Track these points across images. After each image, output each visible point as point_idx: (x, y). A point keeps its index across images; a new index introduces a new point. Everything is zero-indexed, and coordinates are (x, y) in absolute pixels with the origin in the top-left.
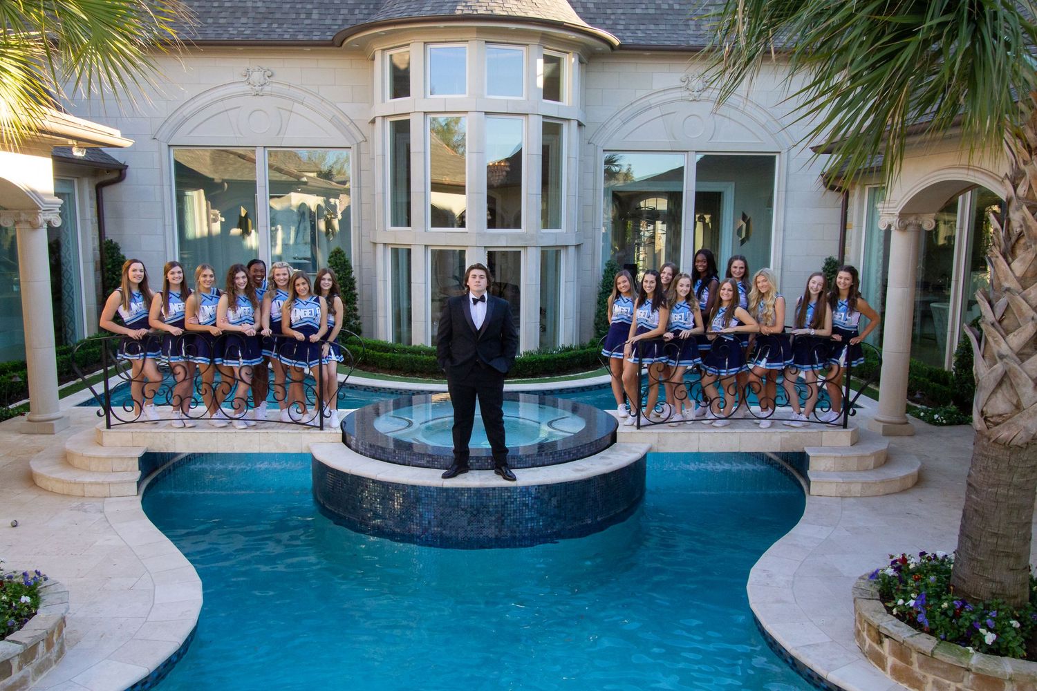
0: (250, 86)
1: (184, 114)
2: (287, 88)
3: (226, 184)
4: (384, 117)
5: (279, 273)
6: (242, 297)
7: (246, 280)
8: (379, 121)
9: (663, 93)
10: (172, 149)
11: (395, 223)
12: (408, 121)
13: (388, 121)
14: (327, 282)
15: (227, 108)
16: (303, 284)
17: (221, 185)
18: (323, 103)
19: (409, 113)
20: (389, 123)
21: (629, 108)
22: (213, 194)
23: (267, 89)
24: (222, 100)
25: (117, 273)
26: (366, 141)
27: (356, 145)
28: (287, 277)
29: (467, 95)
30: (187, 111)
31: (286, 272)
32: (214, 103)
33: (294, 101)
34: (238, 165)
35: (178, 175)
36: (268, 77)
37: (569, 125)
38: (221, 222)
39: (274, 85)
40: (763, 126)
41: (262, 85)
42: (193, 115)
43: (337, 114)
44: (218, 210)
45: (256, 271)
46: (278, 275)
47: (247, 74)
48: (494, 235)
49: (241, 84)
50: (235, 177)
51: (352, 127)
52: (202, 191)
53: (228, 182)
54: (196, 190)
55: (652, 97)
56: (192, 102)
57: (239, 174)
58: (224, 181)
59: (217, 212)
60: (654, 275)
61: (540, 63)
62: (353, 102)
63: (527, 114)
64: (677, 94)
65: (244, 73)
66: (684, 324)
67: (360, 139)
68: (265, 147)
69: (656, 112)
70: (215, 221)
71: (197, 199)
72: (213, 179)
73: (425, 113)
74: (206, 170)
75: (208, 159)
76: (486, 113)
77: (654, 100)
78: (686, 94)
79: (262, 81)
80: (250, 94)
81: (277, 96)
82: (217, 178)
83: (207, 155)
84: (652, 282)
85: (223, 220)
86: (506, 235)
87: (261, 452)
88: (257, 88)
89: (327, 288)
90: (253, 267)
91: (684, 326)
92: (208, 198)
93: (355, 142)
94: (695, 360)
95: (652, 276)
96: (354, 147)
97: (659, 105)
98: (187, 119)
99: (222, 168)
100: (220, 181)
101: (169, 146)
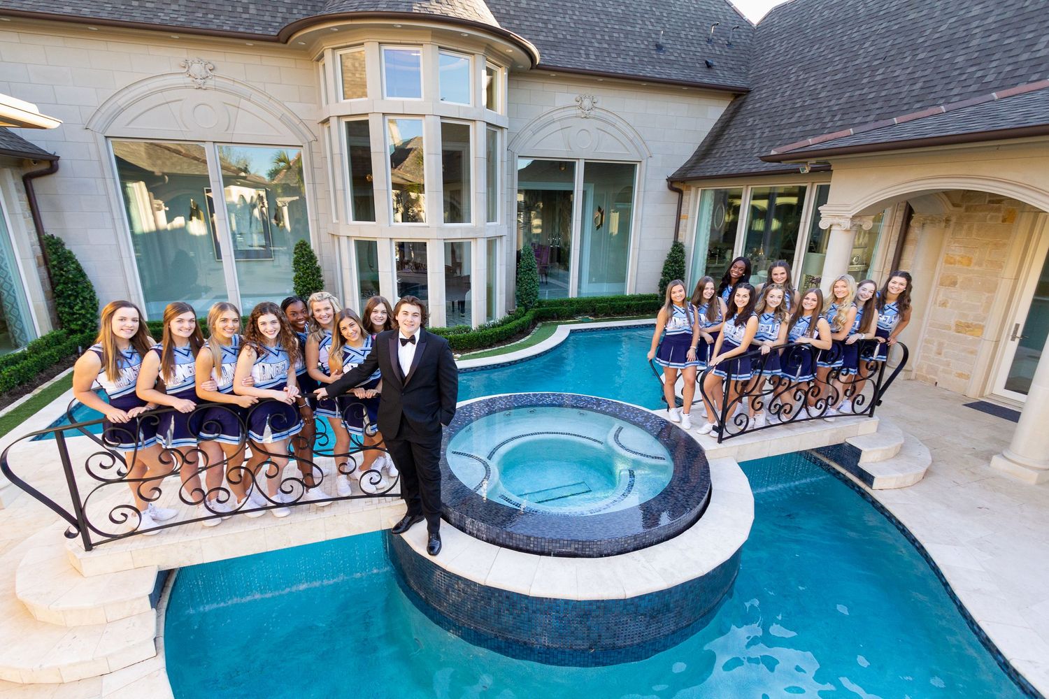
0: (191, 79)
1: (120, 103)
2: (231, 83)
3: (167, 177)
4: (339, 117)
5: (319, 308)
6: (273, 349)
7: (278, 325)
8: (333, 121)
9: (562, 110)
10: (110, 140)
11: (358, 217)
12: (366, 122)
13: (343, 121)
14: (379, 315)
15: (168, 100)
16: (351, 325)
17: (161, 178)
18: (271, 101)
19: (368, 114)
20: (344, 123)
21: (538, 121)
22: (154, 186)
23: (210, 83)
24: (161, 91)
25: (65, 269)
26: (317, 140)
27: (307, 144)
28: (330, 312)
29: (423, 99)
30: (122, 100)
31: (329, 306)
32: (152, 93)
33: (241, 97)
34: (175, 160)
35: (120, 168)
36: (210, 70)
37: (502, 133)
38: (166, 211)
39: (217, 79)
40: (631, 141)
41: (204, 78)
42: (129, 106)
43: (287, 114)
44: (161, 200)
45: (295, 313)
46: (318, 310)
47: (186, 65)
48: (451, 229)
49: (181, 76)
50: (174, 171)
51: (301, 126)
52: (142, 184)
53: (169, 175)
54: (136, 182)
55: (554, 113)
56: (126, 91)
57: (179, 168)
58: (164, 174)
59: (161, 202)
60: (748, 289)
61: (484, 72)
62: (300, 102)
63: (474, 121)
64: (573, 112)
65: (183, 64)
66: (770, 335)
67: (311, 138)
68: (214, 142)
69: (557, 126)
70: (159, 209)
71: (138, 190)
72: (153, 173)
73: (383, 114)
74: (144, 164)
75: (143, 154)
76: (441, 117)
77: (556, 115)
78: (579, 112)
79: (204, 74)
80: (193, 87)
81: (221, 91)
82: (157, 171)
83: (142, 151)
84: (745, 296)
85: (167, 209)
86: (461, 228)
87: (328, 539)
88: (199, 81)
89: (381, 323)
90: (290, 308)
91: (770, 337)
92: (149, 189)
93: (306, 141)
94: (774, 371)
95: (746, 290)
96: (306, 146)
97: (559, 120)
98: (123, 110)
99: (159, 162)
100: (160, 174)
101: (106, 137)
